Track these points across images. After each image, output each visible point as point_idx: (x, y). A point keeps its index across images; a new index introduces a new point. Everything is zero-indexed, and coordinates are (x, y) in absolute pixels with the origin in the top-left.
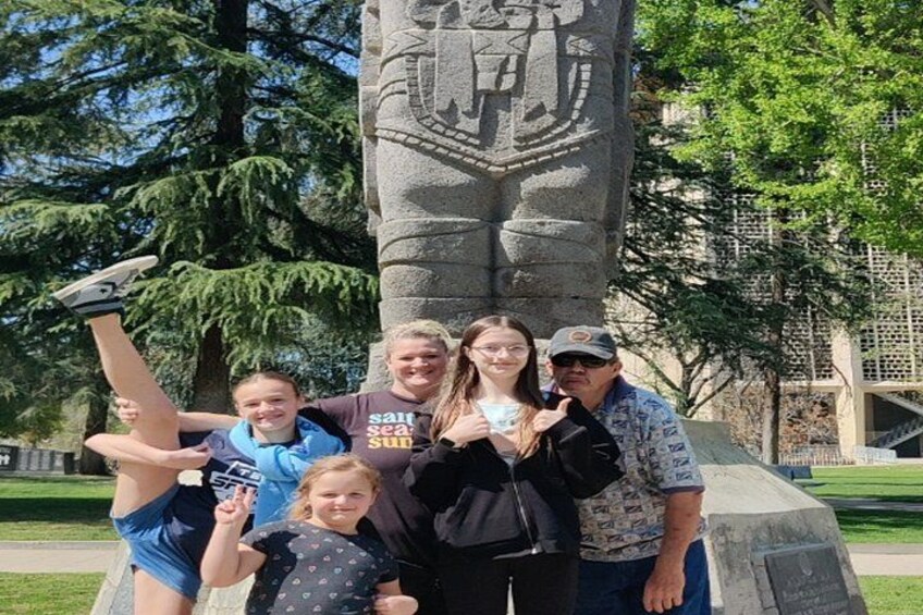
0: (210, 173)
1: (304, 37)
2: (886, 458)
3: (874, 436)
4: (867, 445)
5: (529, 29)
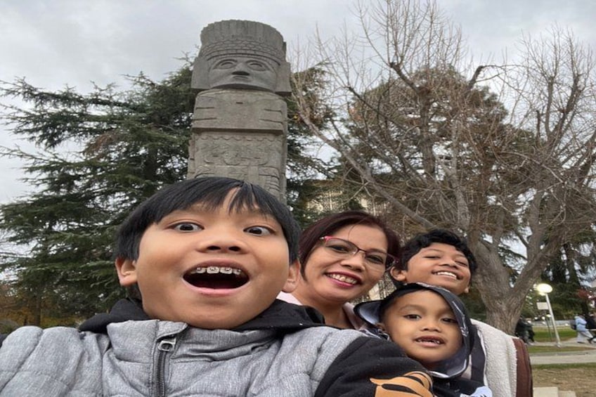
5: (248, 166)
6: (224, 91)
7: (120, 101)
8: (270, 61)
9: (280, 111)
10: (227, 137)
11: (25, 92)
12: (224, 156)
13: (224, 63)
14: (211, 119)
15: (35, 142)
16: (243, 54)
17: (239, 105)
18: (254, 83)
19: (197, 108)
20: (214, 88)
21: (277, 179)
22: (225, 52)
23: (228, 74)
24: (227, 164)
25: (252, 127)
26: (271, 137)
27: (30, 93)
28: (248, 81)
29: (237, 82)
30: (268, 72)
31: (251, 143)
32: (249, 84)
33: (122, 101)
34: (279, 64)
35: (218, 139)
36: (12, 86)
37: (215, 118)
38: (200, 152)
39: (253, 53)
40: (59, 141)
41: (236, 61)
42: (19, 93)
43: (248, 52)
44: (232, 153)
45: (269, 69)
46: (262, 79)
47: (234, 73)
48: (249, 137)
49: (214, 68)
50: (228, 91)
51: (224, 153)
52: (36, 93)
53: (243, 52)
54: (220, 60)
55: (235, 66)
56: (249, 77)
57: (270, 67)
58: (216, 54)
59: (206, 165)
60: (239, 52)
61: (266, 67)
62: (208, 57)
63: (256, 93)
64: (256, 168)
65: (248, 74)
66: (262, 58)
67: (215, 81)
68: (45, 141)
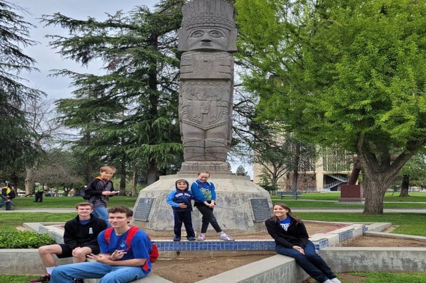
0: (149, 121)
1: (171, 83)
2: (328, 191)
3: (325, 185)
4: (324, 188)
5: (211, 101)
6: (197, 53)
7: (127, 23)
8: (224, 30)
9: (229, 66)
10: (199, 83)
11: (62, 21)
12: (198, 95)
13: (196, 33)
14: (190, 72)
15: (75, 59)
16: (207, 26)
17: (205, 63)
18: (214, 47)
19: (182, 66)
20: (191, 51)
21: (227, 108)
22: (197, 25)
23: (198, 41)
24: (200, 100)
25: (213, 77)
26: (224, 83)
27: (65, 21)
28: (210, 46)
29: (204, 47)
30: (223, 38)
31: (212, 87)
32: (211, 48)
33: (128, 23)
34: (230, 31)
35: (194, 85)
36: (53, 18)
37: (192, 72)
38: (184, 92)
39: (213, 25)
40: (90, 58)
41: (203, 32)
42: (58, 22)
43: (210, 25)
44: (202, 93)
45: (223, 36)
46: (219, 44)
47: (202, 41)
48: (211, 83)
49: (191, 37)
50: (199, 53)
51: (197, 93)
52: (69, 21)
53: (208, 25)
54: (193, 31)
55: (203, 35)
56: (211, 43)
57: (224, 34)
58: (191, 26)
59: (188, 101)
60: (205, 25)
61: (221, 34)
62: (187, 29)
63: (215, 53)
64: (215, 102)
65: (210, 41)
66: (219, 28)
67: (192, 46)
68: (81, 58)
